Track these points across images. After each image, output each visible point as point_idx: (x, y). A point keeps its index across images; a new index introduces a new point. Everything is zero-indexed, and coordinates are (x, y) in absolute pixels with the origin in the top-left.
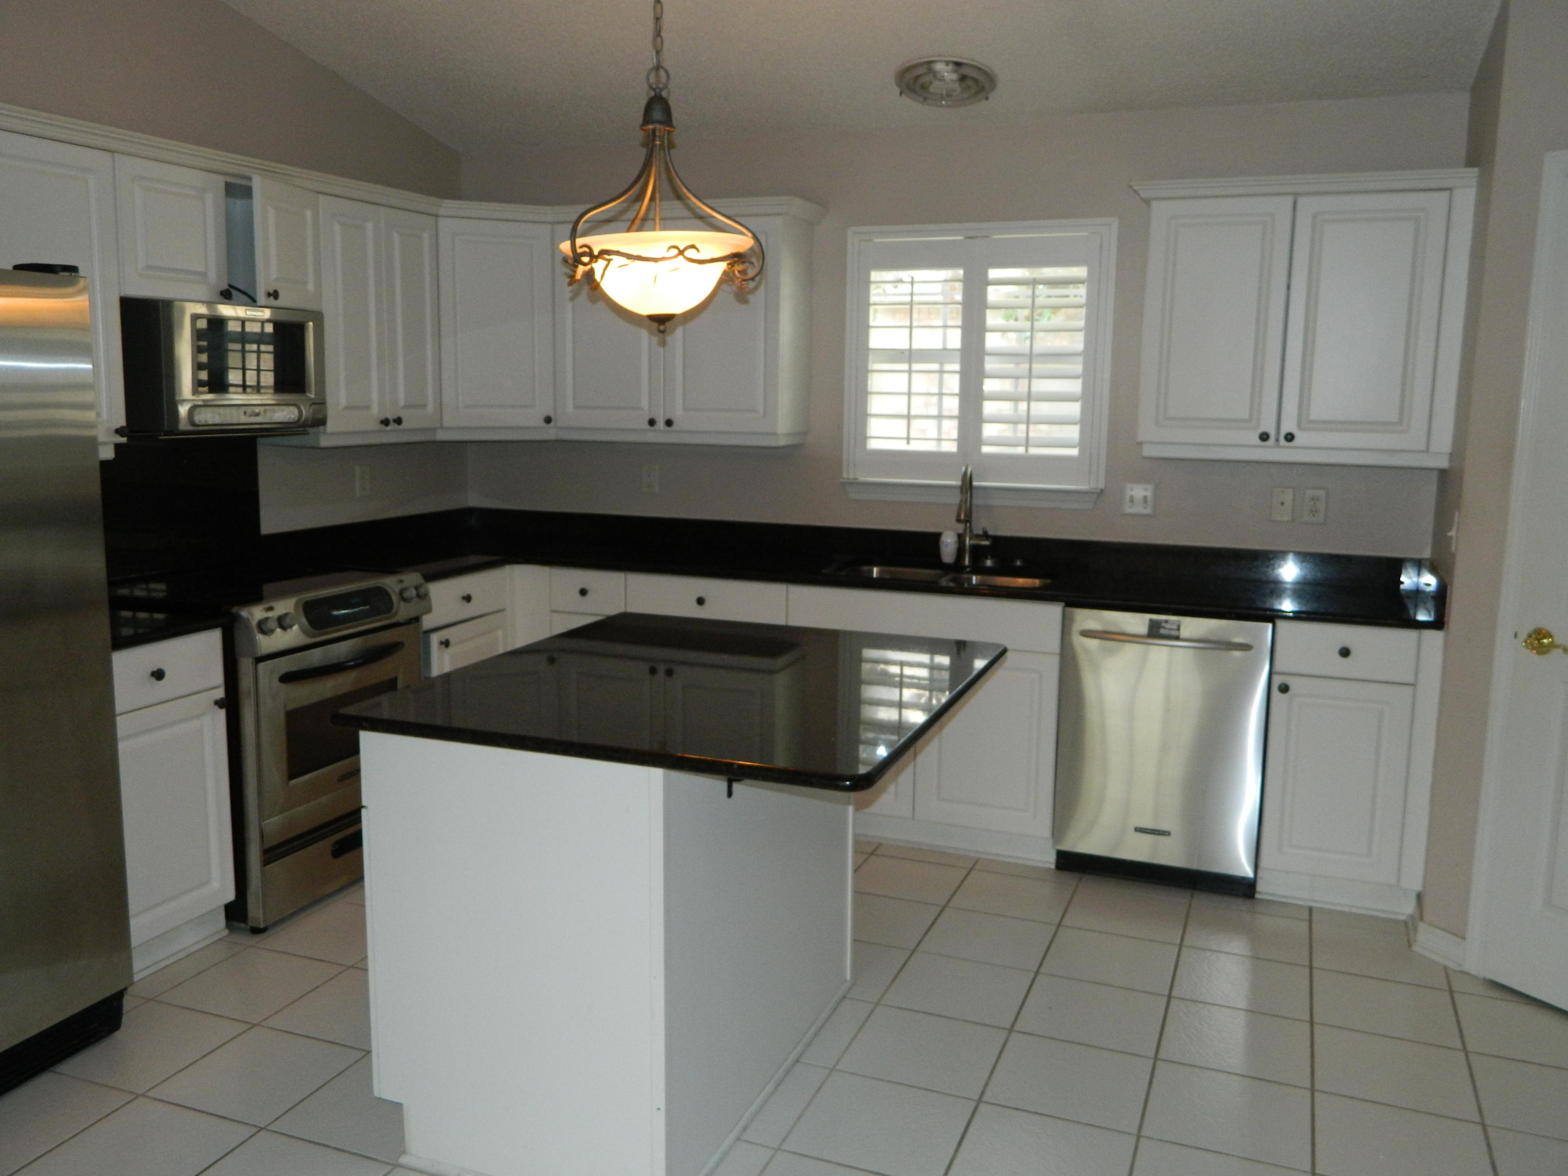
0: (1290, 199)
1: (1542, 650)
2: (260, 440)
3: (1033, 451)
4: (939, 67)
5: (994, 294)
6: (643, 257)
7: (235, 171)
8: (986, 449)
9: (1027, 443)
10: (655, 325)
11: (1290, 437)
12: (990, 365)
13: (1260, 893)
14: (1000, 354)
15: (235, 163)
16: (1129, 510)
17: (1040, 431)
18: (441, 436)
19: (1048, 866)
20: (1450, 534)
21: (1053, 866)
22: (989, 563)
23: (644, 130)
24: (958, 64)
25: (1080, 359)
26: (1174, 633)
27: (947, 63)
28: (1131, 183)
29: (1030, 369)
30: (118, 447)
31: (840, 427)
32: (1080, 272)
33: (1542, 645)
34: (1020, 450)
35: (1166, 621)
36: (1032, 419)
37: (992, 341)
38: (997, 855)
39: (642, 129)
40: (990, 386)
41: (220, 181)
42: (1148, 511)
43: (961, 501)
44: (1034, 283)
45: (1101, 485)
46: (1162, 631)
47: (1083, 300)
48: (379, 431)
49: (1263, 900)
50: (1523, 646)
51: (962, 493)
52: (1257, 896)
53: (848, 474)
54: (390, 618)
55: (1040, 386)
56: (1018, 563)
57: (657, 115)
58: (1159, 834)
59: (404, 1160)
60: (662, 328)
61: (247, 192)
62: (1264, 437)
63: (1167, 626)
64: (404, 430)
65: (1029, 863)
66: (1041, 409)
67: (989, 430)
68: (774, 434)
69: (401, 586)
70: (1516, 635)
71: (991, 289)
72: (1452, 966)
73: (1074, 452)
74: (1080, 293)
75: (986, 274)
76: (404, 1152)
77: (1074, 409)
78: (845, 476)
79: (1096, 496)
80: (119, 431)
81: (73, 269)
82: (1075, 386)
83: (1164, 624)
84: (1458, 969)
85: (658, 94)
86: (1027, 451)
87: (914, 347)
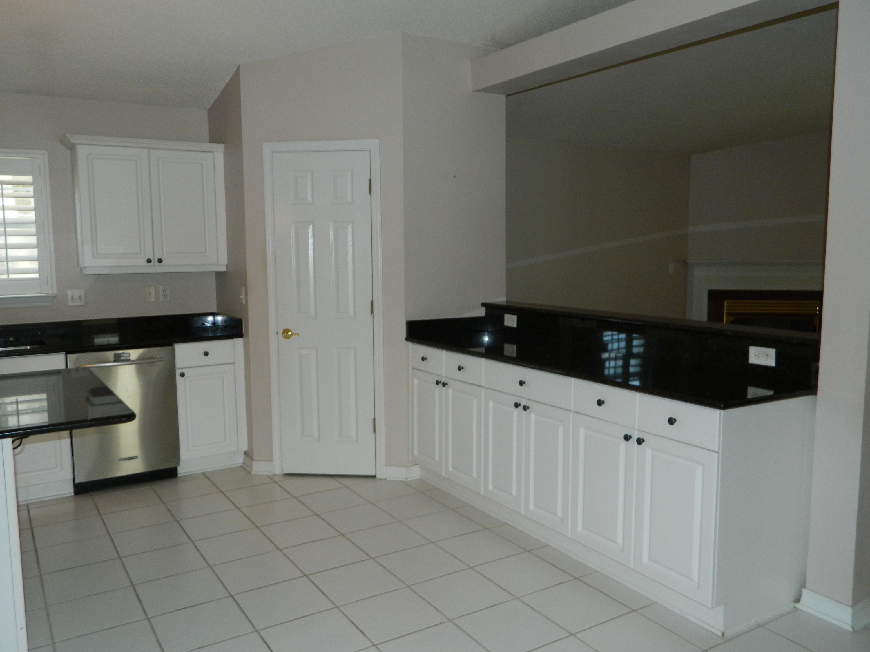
1: (288, 337)
3: (12, 276)
9: (8, 272)
11: (160, 261)
13: (179, 474)
16: (71, 304)
19: (69, 495)
20: (241, 297)
21: (73, 494)
25: (34, 225)
26: (128, 358)
29: (5, 231)
32: (28, 179)
33: (287, 335)
34: (4, 276)
35: (123, 353)
36: (9, 259)
38: (39, 498)
42: (83, 303)
45: (55, 292)
46: (122, 358)
47: (32, 193)
49: (182, 476)
50: (280, 337)
55: (12, 240)
56: (12, 339)
58: (132, 459)
62: (149, 261)
63: (124, 355)
66: (12, 253)
70: (277, 333)
72: (270, 474)
73: (36, 276)
74: (29, 190)
77: (34, 252)
79: (52, 298)
82: (32, 240)
83: (122, 355)
84: (272, 474)
86: (8, 276)
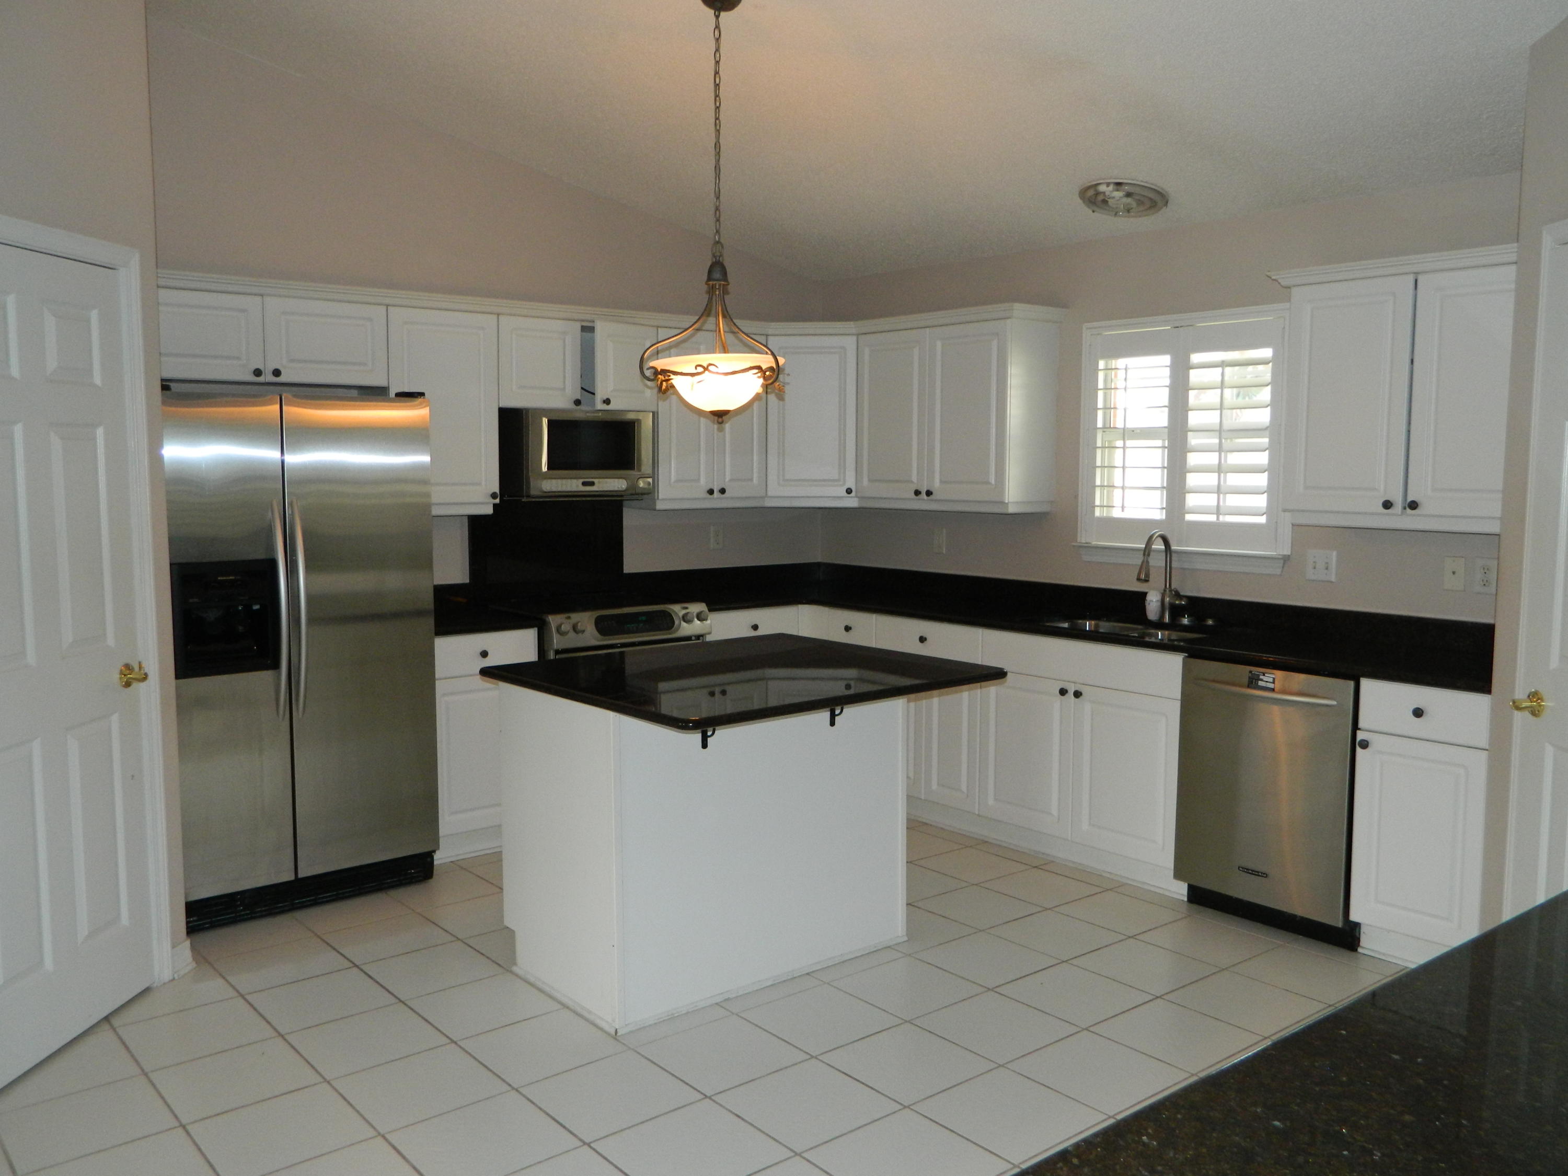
0: (1411, 278)
2: (625, 503)
3: (1222, 519)
4: (1102, 188)
5: (1195, 376)
6: (684, 373)
7: (583, 318)
8: (1189, 517)
9: (1218, 511)
10: (716, 418)
11: (1415, 505)
12: (1194, 440)
13: (1363, 948)
14: (1199, 430)
15: (585, 313)
16: (1311, 574)
17: (1232, 501)
18: (769, 503)
19: (1182, 899)
21: (1189, 900)
22: (1185, 621)
23: (708, 285)
24: (1119, 184)
25: (1267, 433)
26: (1270, 685)
27: (1108, 184)
28: (1268, 274)
29: (1221, 443)
30: (495, 505)
31: (1076, 497)
32: (1268, 354)
34: (1212, 518)
35: (1264, 675)
36: (1222, 490)
37: (1194, 419)
38: (1144, 883)
39: (706, 284)
40: (1193, 459)
41: (578, 326)
42: (1330, 577)
43: (1143, 562)
44: (1223, 364)
45: (1287, 552)
46: (1260, 683)
47: (1268, 379)
48: (704, 499)
49: (1366, 951)
50: (1510, 705)
51: (1144, 555)
52: (1360, 950)
53: (1083, 538)
54: (670, 634)
55: (1234, 459)
56: (1210, 622)
57: (717, 275)
58: (1259, 875)
59: (515, 969)
60: (720, 420)
61: (591, 329)
62: (1389, 505)
63: (1265, 678)
64: (727, 498)
65: (1167, 893)
66: (1233, 480)
67: (1192, 500)
68: (1002, 503)
69: (684, 612)
71: (1192, 373)
73: (1262, 520)
74: (1265, 373)
75: (1188, 358)
76: (515, 964)
77: (1262, 480)
78: (1079, 540)
79: (1282, 561)
80: (494, 496)
81: (422, 394)
82: (1263, 458)
83: (1261, 677)
85: (717, 261)
86: (1218, 518)
87: (1128, 426)
